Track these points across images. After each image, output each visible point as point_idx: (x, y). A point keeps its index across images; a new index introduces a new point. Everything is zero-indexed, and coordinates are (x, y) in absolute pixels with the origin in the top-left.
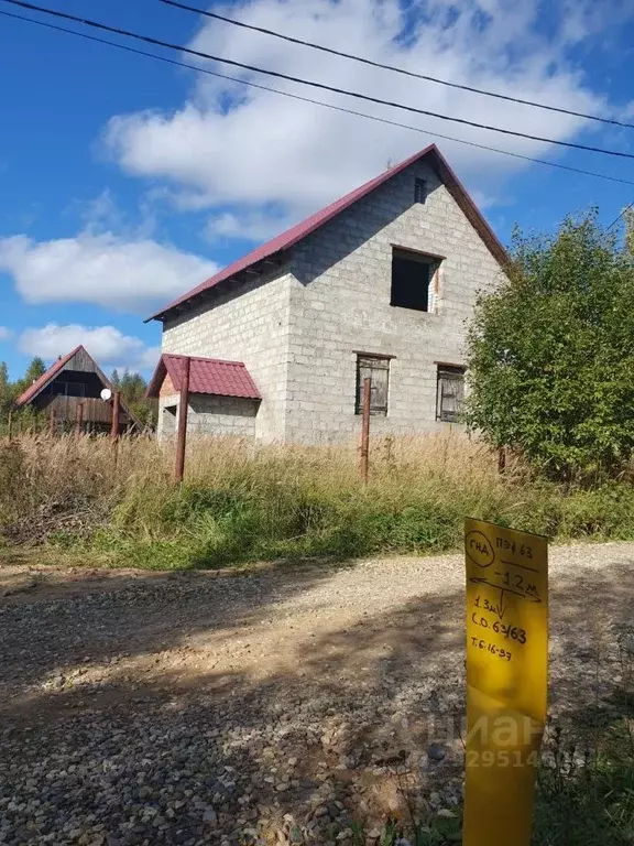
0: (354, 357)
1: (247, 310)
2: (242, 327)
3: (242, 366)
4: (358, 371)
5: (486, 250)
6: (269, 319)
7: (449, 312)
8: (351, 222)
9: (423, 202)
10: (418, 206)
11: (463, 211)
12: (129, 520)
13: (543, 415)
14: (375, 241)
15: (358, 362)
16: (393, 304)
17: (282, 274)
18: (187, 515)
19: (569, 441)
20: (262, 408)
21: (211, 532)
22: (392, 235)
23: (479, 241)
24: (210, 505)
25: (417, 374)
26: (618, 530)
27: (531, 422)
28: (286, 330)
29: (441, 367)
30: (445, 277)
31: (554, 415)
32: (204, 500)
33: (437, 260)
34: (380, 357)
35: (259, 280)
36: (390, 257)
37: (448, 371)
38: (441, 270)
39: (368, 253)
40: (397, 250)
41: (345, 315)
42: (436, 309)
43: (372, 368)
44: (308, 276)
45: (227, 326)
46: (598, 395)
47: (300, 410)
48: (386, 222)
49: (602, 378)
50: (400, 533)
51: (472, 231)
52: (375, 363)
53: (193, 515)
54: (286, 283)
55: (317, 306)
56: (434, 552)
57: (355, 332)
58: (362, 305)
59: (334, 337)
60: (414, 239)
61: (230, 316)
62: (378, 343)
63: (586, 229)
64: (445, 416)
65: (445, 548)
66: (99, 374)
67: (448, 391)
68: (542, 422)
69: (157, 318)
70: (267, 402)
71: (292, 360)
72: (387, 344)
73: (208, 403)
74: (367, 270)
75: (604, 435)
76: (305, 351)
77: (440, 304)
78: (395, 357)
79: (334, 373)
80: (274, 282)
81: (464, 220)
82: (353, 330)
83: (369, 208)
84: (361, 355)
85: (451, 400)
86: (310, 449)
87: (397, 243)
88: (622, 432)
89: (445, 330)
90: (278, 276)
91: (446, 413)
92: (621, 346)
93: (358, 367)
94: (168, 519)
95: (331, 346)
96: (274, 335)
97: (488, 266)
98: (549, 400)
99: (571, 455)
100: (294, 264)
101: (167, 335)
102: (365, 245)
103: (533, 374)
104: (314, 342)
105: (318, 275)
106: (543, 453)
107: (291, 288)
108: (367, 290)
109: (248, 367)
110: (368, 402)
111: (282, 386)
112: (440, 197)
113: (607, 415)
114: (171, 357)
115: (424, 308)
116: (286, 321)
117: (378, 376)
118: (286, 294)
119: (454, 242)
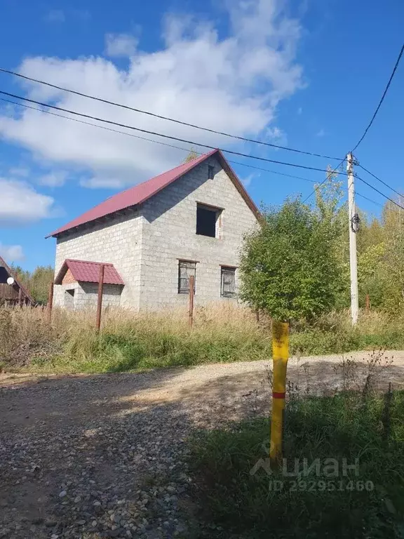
0: (177, 262)
1: (115, 234)
2: (112, 244)
3: (112, 266)
4: (179, 269)
5: (246, 205)
6: (129, 240)
7: (227, 238)
8: (175, 189)
9: (212, 179)
10: (210, 181)
11: (233, 183)
12: (74, 351)
13: (278, 294)
14: (188, 200)
15: (179, 265)
16: (198, 233)
17: (138, 216)
18: (105, 348)
19: (290, 307)
20: (125, 290)
21: (119, 355)
22: (197, 197)
23: (242, 199)
24: (116, 342)
25: (211, 271)
26: (314, 350)
27: (271, 298)
28: (139, 247)
29: (223, 267)
30: (224, 219)
31: (283, 294)
32: (113, 340)
33: (220, 210)
34: (191, 262)
35: (122, 218)
36: (196, 208)
37: (227, 270)
38: (222, 216)
39: (184, 205)
40: (199, 204)
41: (172, 239)
42: (220, 237)
43: (187, 268)
44: (152, 218)
45: (102, 243)
46: (303, 285)
47: (148, 291)
48: (192, 189)
49: (305, 277)
50: (213, 353)
51: (239, 195)
52: (188, 265)
53: (108, 347)
54: (140, 221)
55: (157, 233)
56: (230, 362)
57: (178, 248)
58: (181, 234)
59: (166, 251)
60: (209, 199)
61: (104, 237)
62: (190, 255)
63: (296, 204)
64: (226, 294)
65: (235, 360)
66: (6, 268)
67: (227, 280)
68: (277, 298)
69: (54, 236)
70: (128, 287)
71: (143, 264)
72: (195, 255)
73: (93, 288)
74: (184, 215)
75: (306, 304)
76: (151, 259)
77: (222, 234)
78: (199, 262)
79: (166, 271)
80: (133, 220)
81: (234, 189)
82: (176, 247)
83: (184, 182)
84: (181, 261)
85: (228, 286)
86: (155, 313)
87: (199, 201)
88: (315, 303)
89: (224, 248)
90: (135, 217)
91: (226, 293)
92: (313, 262)
93: (179, 268)
94: (94, 350)
95: (166, 255)
96: (132, 249)
97: (247, 213)
98: (280, 287)
99: (291, 314)
100: (145, 211)
101: (59, 246)
102: (182, 202)
103: (272, 274)
104: (156, 254)
105: (157, 217)
106: (277, 313)
107: (143, 224)
108: (183, 225)
109: (115, 266)
110: (186, 287)
111: (138, 278)
112: (221, 176)
113: (307, 294)
114: (71, 261)
115: (213, 235)
116: (140, 241)
117: (190, 272)
118: (140, 227)
119: (229, 200)
